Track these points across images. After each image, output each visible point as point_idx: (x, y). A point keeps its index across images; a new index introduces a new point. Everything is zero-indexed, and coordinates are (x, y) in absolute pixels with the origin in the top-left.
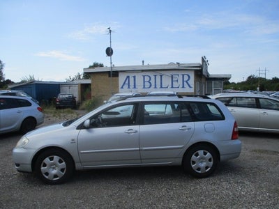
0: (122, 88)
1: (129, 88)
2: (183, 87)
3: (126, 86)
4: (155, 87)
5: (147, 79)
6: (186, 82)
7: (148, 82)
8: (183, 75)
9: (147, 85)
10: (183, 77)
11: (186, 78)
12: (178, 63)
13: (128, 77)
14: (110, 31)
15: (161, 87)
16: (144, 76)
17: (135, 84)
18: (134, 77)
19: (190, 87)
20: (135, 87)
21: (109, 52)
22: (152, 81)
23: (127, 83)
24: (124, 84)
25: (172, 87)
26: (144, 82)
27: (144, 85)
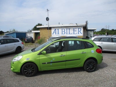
0: (53, 34)
1: (56, 34)
2: (78, 33)
4: (67, 34)
9: (63, 33)
10: (78, 29)
11: (80, 30)
12: (76, 24)
13: (55, 29)
14: (48, 10)
15: (69, 34)
16: (62, 29)
17: (58, 32)
18: (58, 29)
19: (81, 33)
20: (58, 34)
21: (47, 19)
22: (66, 31)
23: (55, 32)
25: (74, 34)
26: (62, 31)
27: (62, 33)
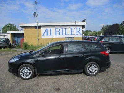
0: (43, 35)
1: (47, 35)
2: (77, 34)
3: (45, 34)
4: (62, 35)
5: (58, 30)
6: (79, 31)
7: (58, 32)
8: (77, 28)
9: (58, 33)
10: (77, 29)
11: (78, 30)
13: (47, 29)
14: (36, 3)
15: (66, 34)
16: (56, 29)
17: (51, 33)
18: (50, 29)
19: (80, 34)
20: (51, 35)
21: (35, 15)
22: (61, 32)
23: (46, 32)
24: (44, 33)
25: (71, 34)
26: (56, 32)
27: (56, 34)
